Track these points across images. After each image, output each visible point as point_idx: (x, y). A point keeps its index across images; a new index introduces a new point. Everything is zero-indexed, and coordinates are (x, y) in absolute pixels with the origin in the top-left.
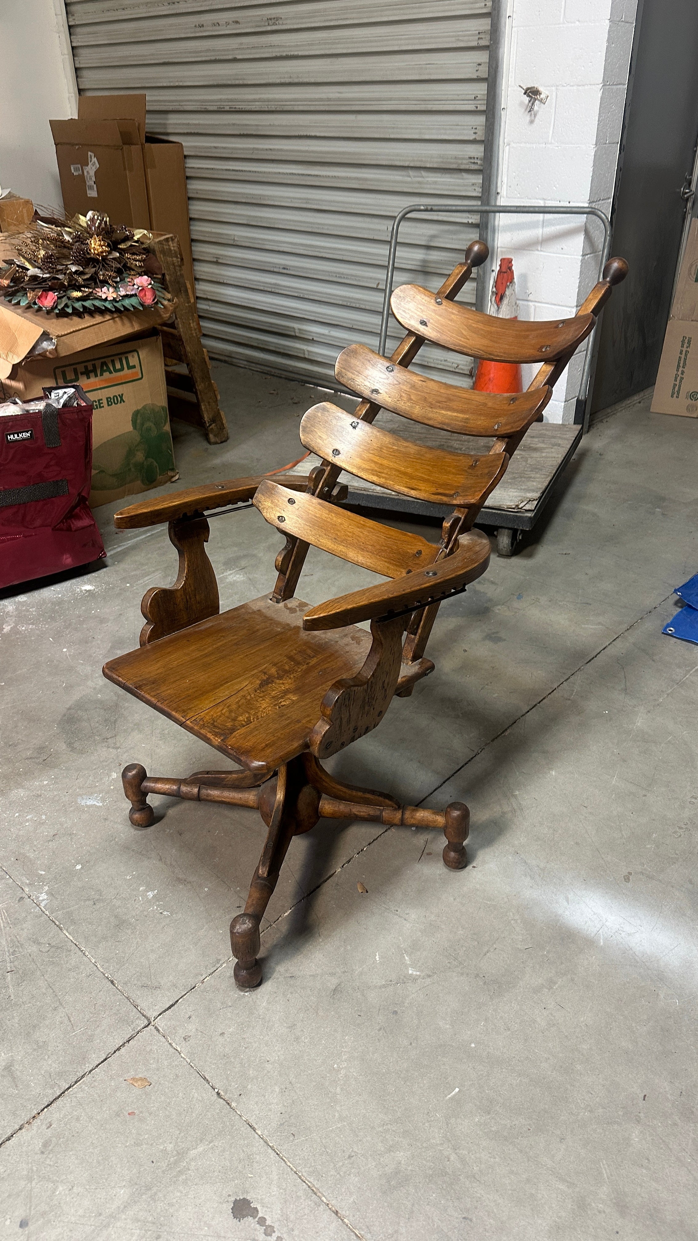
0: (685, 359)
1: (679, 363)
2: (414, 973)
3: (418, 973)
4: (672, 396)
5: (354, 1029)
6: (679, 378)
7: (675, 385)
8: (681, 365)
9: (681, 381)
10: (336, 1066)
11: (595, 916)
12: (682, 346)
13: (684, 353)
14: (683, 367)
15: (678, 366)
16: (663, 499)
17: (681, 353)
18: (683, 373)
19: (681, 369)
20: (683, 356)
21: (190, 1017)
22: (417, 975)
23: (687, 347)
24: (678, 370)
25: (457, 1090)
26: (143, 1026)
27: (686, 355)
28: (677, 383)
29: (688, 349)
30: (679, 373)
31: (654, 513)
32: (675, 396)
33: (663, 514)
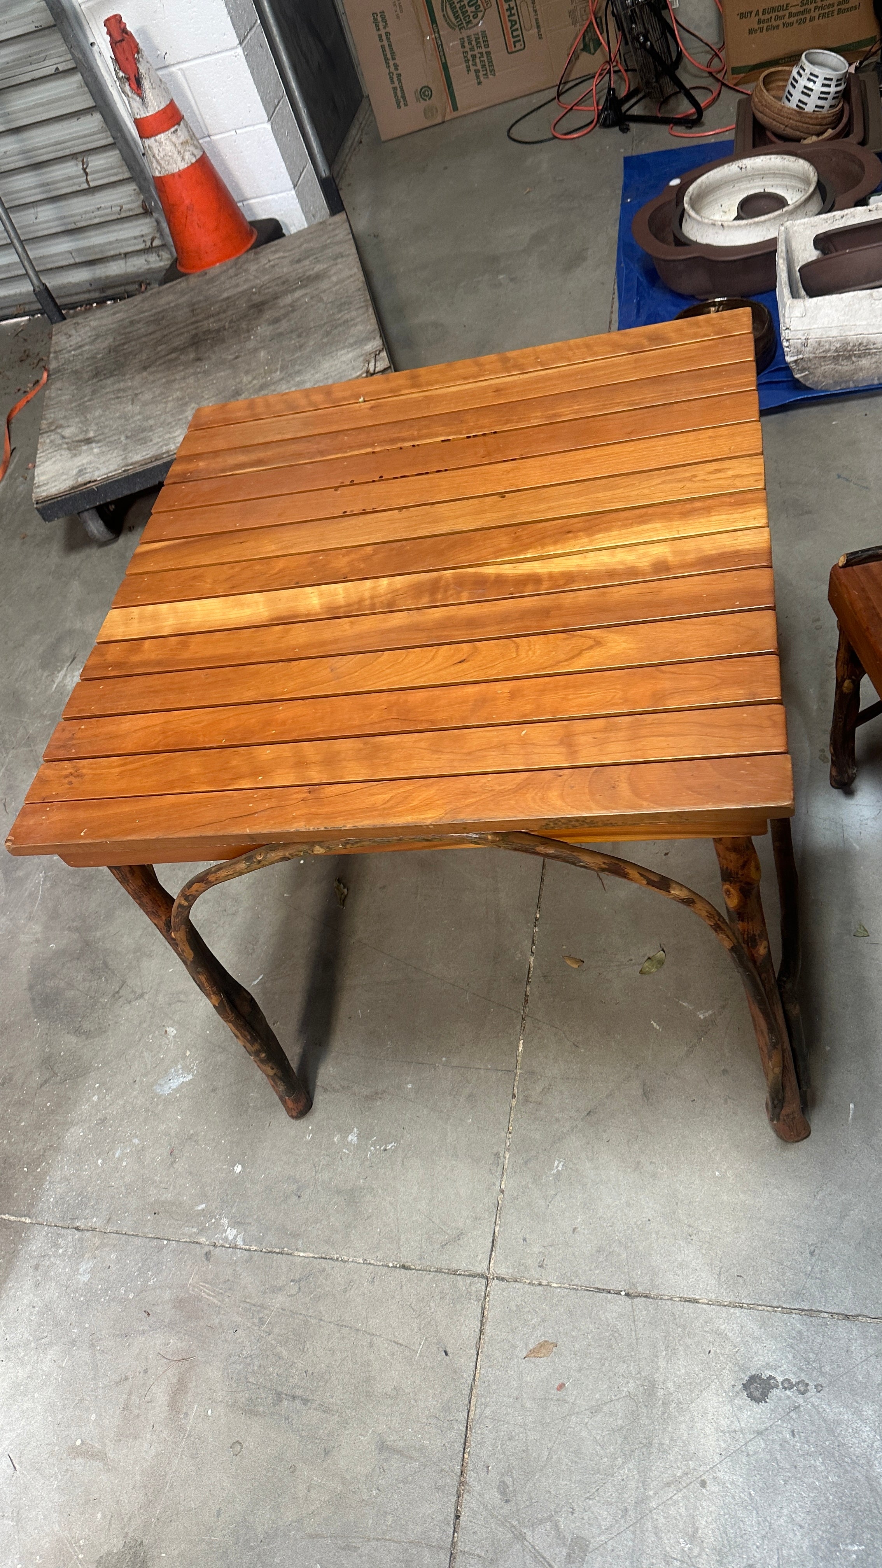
0: (390, 46)
1: (385, 55)
2: (707, 1015)
3: (710, 1012)
4: (399, 107)
5: (701, 1120)
6: (395, 77)
7: (395, 89)
8: (389, 56)
9: (400, 81)
10: (717, 1173)
11: (827, 822)
12: (378, 30)
13: (384, 37)
14: (394, 59)
15: (386, 60)
16: (494, 259)
17: (381, 40)
18: (396, 67)
19: (391, 63)
20: (385, 43)
21: (525, 1240)
22: (711, 1015)
23: (385, 28)
24: (388, 67)
25: (852, 1106)
26: (483, 1288)
27: (388, 39)
28: (396, 84)
29: (387, 30)
30: (392, 69)
31: (501, 284)
32: (402, 104)
33: (512, 280)
